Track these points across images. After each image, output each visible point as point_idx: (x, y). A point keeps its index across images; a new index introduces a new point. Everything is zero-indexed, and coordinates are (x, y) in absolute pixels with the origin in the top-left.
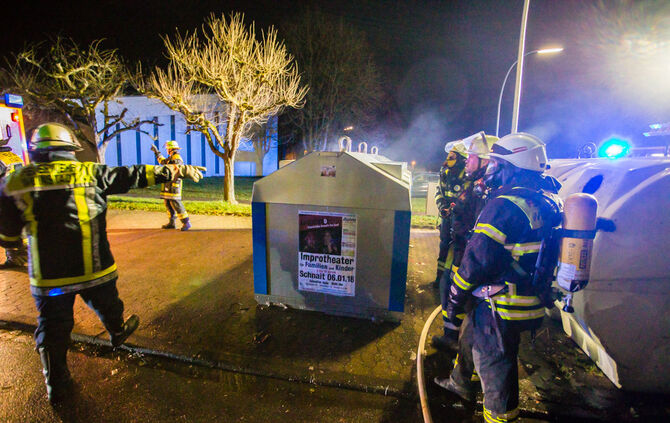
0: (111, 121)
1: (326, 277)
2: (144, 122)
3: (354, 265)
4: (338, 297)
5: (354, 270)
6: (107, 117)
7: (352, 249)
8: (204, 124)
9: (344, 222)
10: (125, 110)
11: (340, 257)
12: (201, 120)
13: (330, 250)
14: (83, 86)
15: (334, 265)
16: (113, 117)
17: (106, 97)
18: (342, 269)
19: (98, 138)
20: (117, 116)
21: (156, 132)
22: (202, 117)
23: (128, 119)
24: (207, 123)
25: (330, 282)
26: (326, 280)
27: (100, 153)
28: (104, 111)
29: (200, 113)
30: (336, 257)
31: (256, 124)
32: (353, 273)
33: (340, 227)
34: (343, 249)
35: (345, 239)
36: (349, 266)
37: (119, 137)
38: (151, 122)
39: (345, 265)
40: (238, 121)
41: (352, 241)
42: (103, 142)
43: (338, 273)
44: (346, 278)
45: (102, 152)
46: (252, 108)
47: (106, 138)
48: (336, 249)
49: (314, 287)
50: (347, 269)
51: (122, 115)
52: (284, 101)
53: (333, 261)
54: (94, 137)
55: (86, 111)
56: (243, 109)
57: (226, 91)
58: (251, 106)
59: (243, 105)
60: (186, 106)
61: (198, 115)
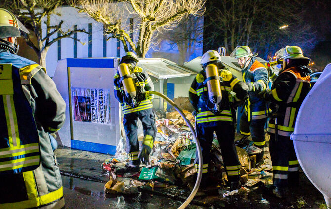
0: (52, 30)
6: (49, 27)
8: (118, 33)
10: (62, 22)
12: (115, 30)
14: (32, 5)
16: (53, 27)
17: (48, 12)
19: (42, 44)
20: (56, 26)
22: (117, 27)
23: (64, 29)
24: (121, 32)
27: (42, 56)
28: (47, 23)
29: (115, 24)
31: (162, 31)
37: (59, 42)
38: (82, 31)
40: (147, 29)
42: (45, 48)
45: (44, 55)
46: (154, 19)
47: (48, 44)
51: (60, 26)
52: (186, 10)
54: (39, 43)
55: (34, 23)
56: (147, 20)
57: (134, 6)
58: (153, 17)
59: (148, 17)
60: (104, 19)
61: (113, 26)
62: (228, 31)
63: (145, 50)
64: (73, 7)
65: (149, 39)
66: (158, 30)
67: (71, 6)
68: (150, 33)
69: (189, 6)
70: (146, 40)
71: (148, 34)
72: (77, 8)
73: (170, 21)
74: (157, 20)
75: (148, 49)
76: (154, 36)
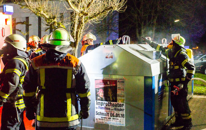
1: (109, 115)
2: (18, 23)
3: (124, 107)
4: (116, 127)
5: (124, 111)
7: (123, 98)
8: (56, 25)
9: (118, 83)
11: (117, 103)
12: (54, 23)
13: (111, 99)
15: (113, 108)
18: (118, 110)
21: (27, 30)
22: (55, 20)
24: (59, 24)
25: (112, 118)
26: (110, 117)
29: (54, 18)
30: (114, 103)
31: (93, 24)
32: (124, 112)
33: (116, 86)
34: (118, 98)
35: (119, 92)
36: (121, 108)
38: (22, 23)
39: (119, 108)
40: (80, 22)
41: (123, 94)
43: (116, 112)
44: (120, 116)
46: (87, 14)
48: (114, 98)
49: (103, 121)
50: (121, 110)
52: (111, 8)
53: (113, 105)
56: (81, 15)
57: (70, 3)
58: (87, 13)
59: (82, 12)
60: (45, 14)
61: (52, 20)
62: (139, 24)
63: (78, 39)
64: (16, 3)
65: (82, 30)
66: (90, 23)
67: (14, 2)
68: (83, 25)
69: (114, 4)
70: (80, 31)
71: (81, 26)
72: (20, 4)
73: (98, 15)
74: (89, 15)
75: (81, 38)
76: (86, 27)
